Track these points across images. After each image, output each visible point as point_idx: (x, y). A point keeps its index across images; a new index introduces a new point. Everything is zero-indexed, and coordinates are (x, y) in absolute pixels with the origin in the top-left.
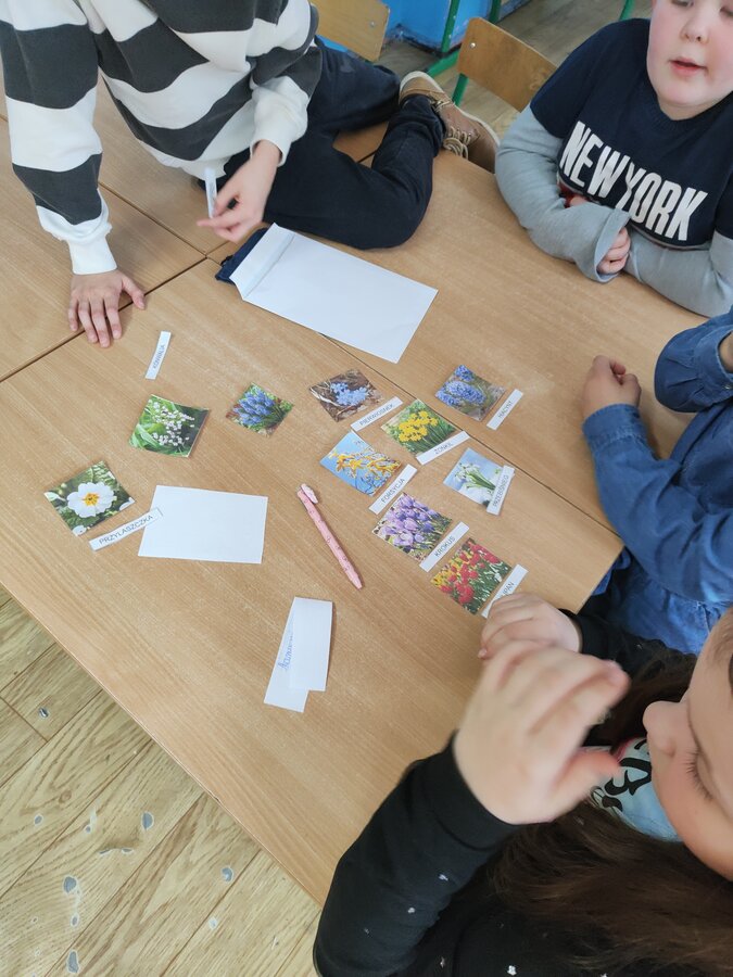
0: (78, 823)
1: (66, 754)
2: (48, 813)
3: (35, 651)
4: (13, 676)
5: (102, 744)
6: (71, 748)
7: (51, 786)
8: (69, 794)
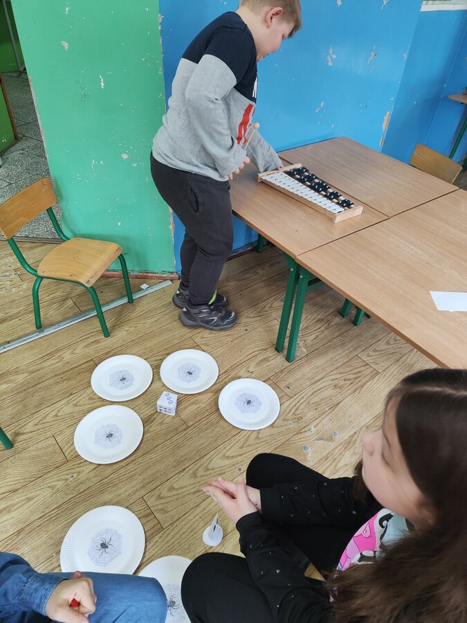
0: (307, 429)
1: (299, 404)
2: (294, 422)
3: (282, 366)
4: (274, 373)
5: (313, 404)
6: (300, 403)
7: (294, 413)
8: (302, 418)
